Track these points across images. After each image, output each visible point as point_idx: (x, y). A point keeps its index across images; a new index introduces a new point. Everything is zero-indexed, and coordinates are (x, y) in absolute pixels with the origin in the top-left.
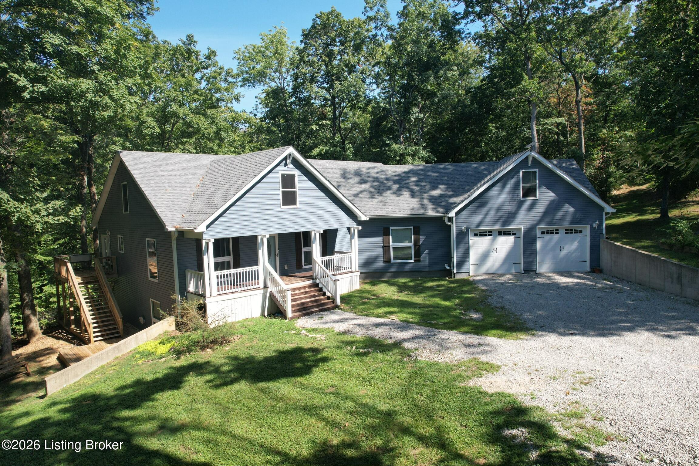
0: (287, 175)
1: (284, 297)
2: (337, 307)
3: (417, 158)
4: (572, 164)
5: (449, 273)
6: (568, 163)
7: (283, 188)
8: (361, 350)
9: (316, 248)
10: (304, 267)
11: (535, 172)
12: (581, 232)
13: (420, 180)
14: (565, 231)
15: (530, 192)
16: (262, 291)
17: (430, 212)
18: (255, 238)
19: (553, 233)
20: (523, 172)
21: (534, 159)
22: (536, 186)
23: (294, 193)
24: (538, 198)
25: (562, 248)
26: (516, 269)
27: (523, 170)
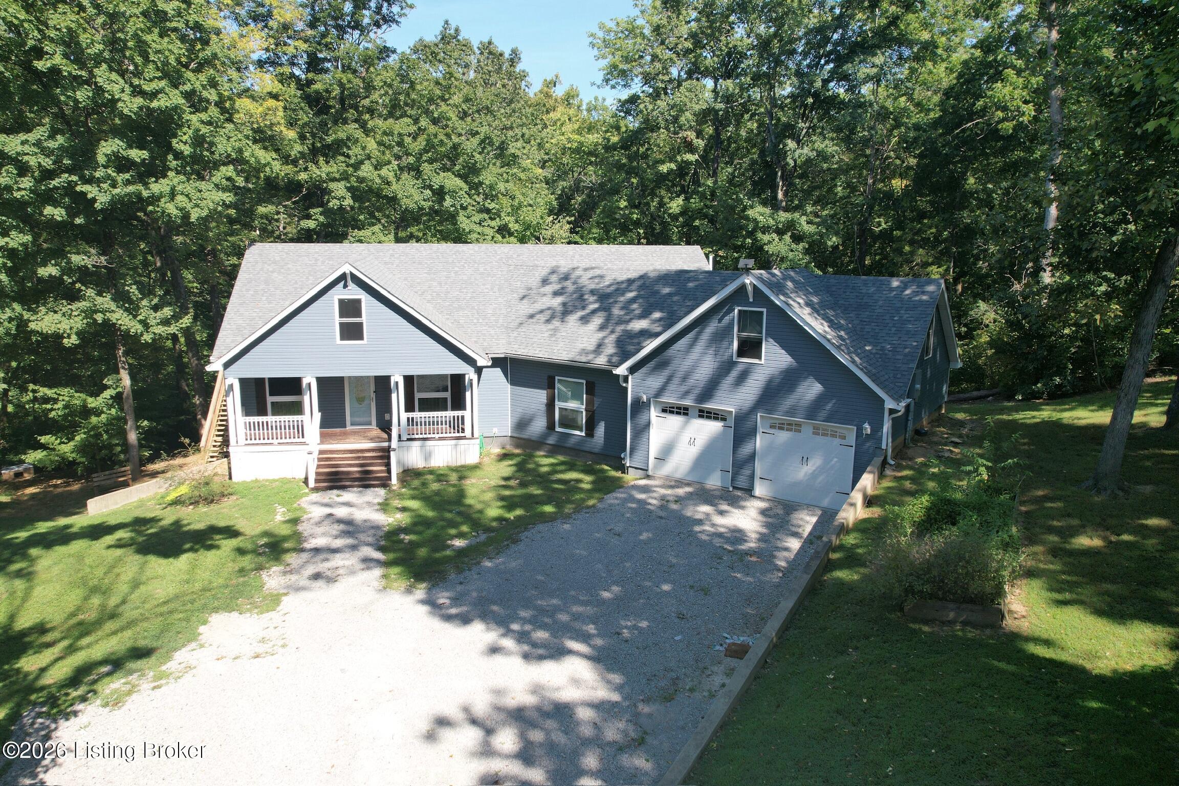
0: (348, 300)
7: (341, 316)
11: (762, 313)
12: (844, 438)
13: (634, 300)
14: (812, 430)
15: (750, 348)
17: (601, 362)
19: (791, 430)
20: (740, 311)
21: (756, 290)
22: (760, 339)
23: (360, 325)
24: (763, 362)
25: (805, 459)
26: (723, 480)
27: (740, 308)
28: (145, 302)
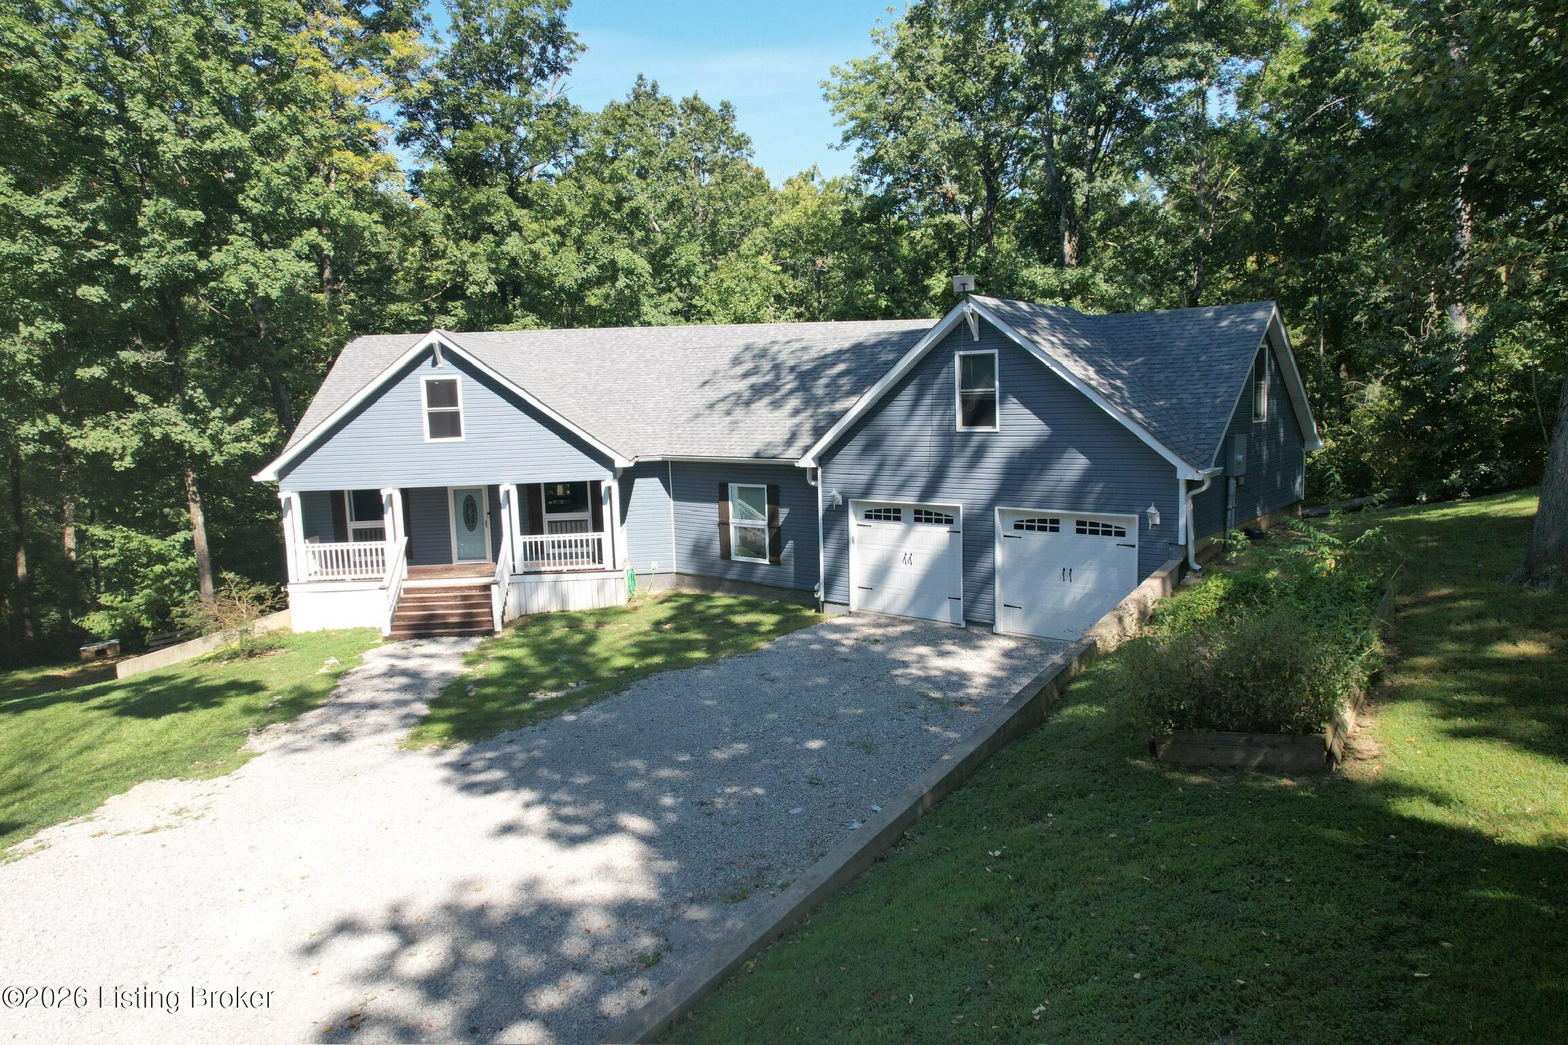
0: (439, 382)
11: (992, 356)
12: (1121, 534)
13: (846, 373)
14: (1074, 526)
15: (980, 412)
19: (1045, 529)
22: (993, 396)
23: (456, 416)
24: (997, 429)
25: (1067, 571)
26: (953, 613)
27: (962, 353)
28: (217, 412)
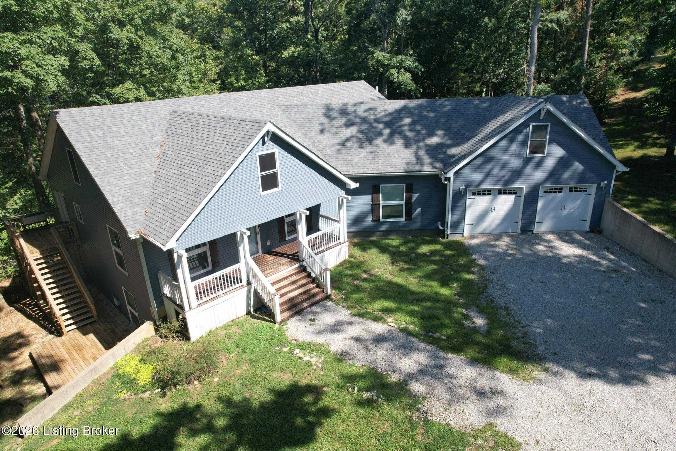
0: (266, 155)
1: (272, 300)
2: (328, 297)
3: (402, 70)
4: (583, 103)
5: (442, 234)
6: (579, 101)
7: (261, 172)
8: (365, 395)
9: (302, 228)
10: (288, 238)
11: (547, 126)
12: (586, 191)
13: (413, 123)
14: (568, 190)
15: (538, 148)
16: (245, 289)
17: (427, 169)
18: (234, 235)
19: (556, 192)
20: (533, 126)
21: (548, 111)
22: (545, 142)
23: (275, 175)
24: (545, 155)
25: (563, 207)
27: (534, 124)
